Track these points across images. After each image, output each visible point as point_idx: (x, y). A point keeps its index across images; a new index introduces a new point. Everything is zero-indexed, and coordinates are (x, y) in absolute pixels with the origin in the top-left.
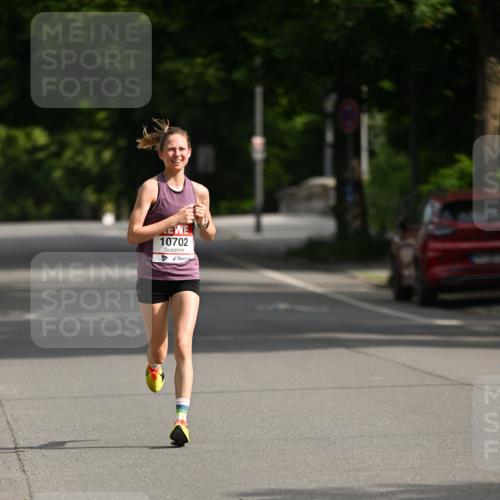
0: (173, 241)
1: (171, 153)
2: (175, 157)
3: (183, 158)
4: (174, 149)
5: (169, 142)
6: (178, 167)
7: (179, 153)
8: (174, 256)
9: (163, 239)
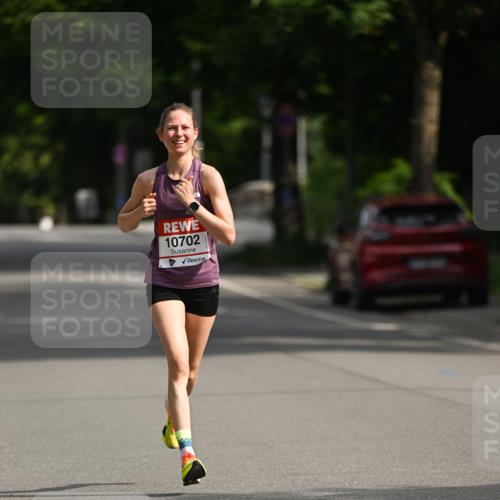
0: (180, 240)
1: (172, 133)
2: (177, 137)
3: (187, 139)
4: (175, 128)
5: (171, 120)
6: (180, 150)
7: (181, 132)
8: (183, 259)
9: (168, 240)
